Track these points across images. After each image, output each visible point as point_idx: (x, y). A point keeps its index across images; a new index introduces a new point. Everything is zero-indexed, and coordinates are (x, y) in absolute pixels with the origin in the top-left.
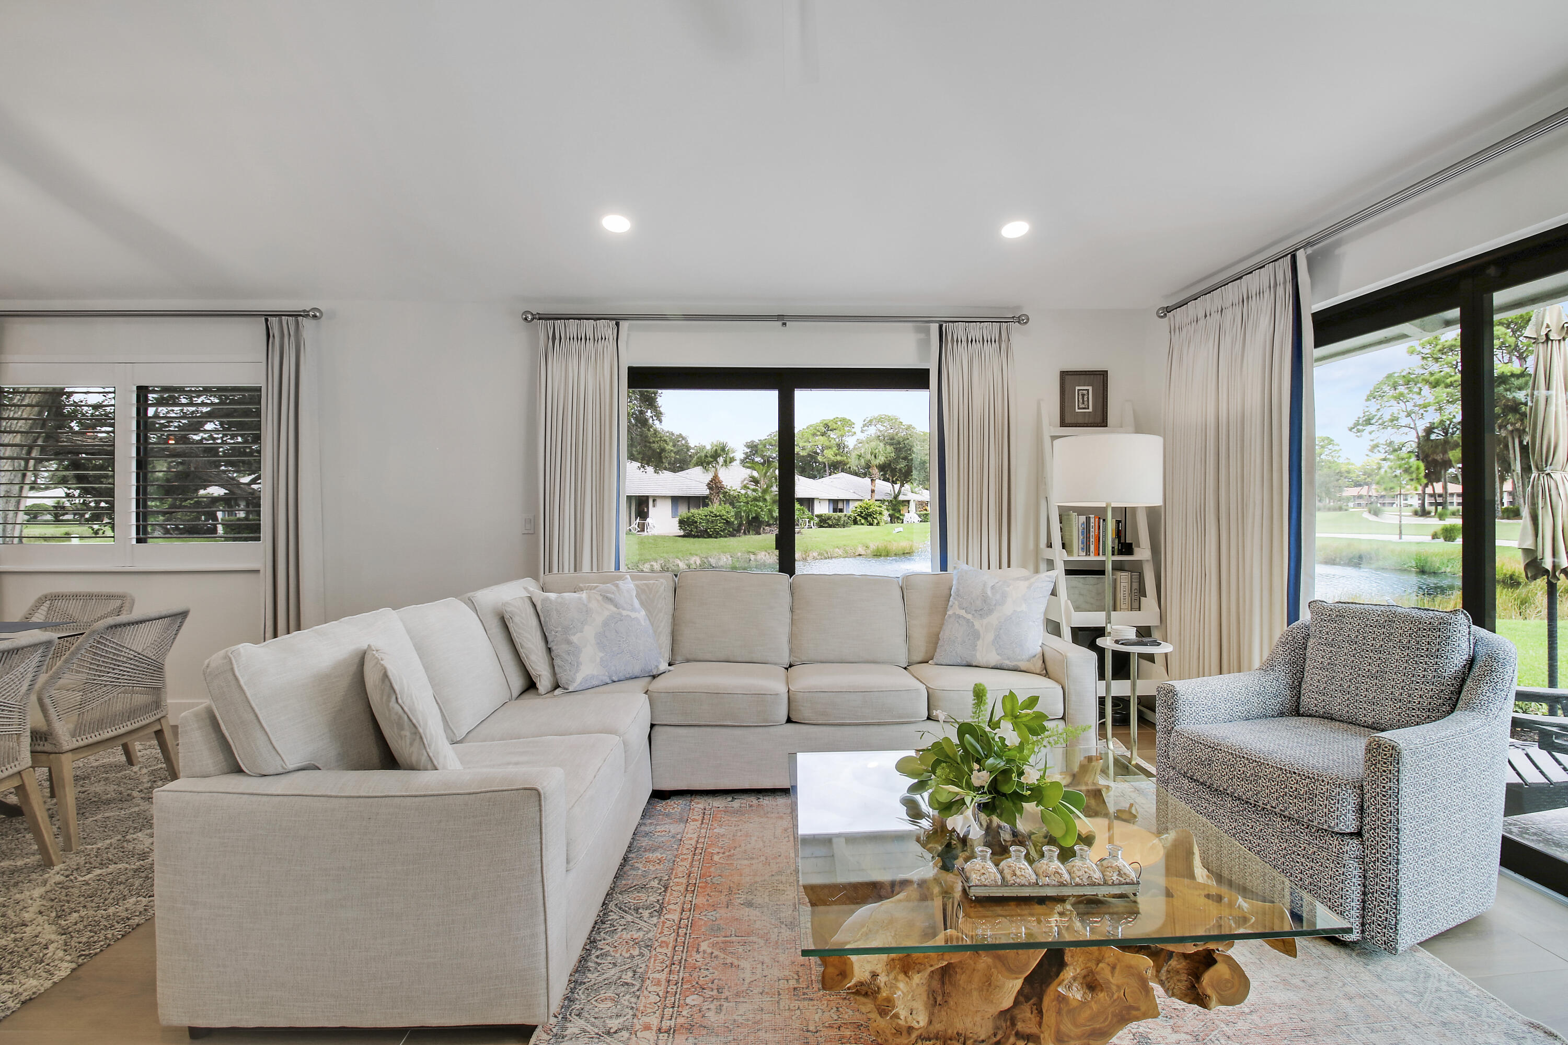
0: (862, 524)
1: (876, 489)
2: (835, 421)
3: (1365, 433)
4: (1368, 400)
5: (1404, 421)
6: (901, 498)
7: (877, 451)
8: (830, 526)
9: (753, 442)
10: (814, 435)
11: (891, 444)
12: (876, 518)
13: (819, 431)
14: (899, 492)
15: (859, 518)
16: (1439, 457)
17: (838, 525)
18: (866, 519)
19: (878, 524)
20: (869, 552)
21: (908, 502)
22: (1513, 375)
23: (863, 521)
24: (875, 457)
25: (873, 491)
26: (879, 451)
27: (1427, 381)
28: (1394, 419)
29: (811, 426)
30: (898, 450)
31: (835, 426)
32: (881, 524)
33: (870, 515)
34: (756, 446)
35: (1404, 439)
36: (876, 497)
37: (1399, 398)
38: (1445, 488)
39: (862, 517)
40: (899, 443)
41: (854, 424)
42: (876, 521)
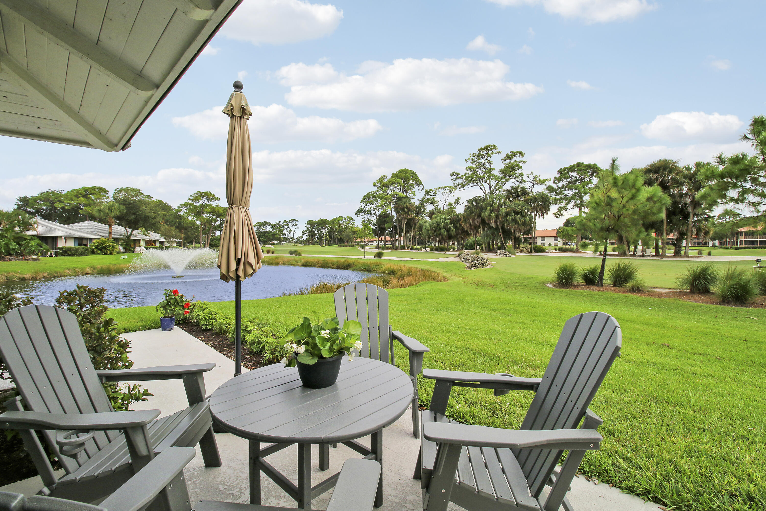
0: (99, 254)
1: (112, 231)
2: (94, 188)
3: (360, 215)
4: (361, 203)
5: (373, 212)
6: (132, 237)
7: (113, 208)
8: (69, 255)
9: (25, 197)
10: (77, 196)
11: (124, 205)
12: (109, 250)
13: (80, 194)
14: (131, 234)
15: (96, 250)
16: (383, 227)
17: (76, 254)
18: (101, 250)
19: (111, 253)
20: (95, 271)
21: (139, 240)
22: (403, 197)
23: (99, 252)
24: (111, 211)
25: (110, 233)
26: (115, 208)
27: (379, 197)
28: (369, 211)
29: (74, 190)
30: (128, 208)
31: (93, 192)
32: (114, 253)
33: (105, 248)
34: (28, 201)
35: (373, 219)
36: (113, 236)
37: (371, 202)
38: (385, 238)
39: (98, 249)
40: (130, 204)
41: (108, 191)
42: (109, 252)
